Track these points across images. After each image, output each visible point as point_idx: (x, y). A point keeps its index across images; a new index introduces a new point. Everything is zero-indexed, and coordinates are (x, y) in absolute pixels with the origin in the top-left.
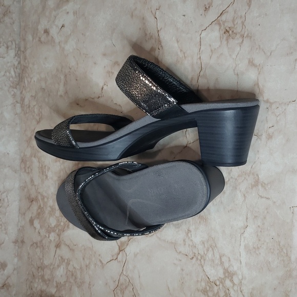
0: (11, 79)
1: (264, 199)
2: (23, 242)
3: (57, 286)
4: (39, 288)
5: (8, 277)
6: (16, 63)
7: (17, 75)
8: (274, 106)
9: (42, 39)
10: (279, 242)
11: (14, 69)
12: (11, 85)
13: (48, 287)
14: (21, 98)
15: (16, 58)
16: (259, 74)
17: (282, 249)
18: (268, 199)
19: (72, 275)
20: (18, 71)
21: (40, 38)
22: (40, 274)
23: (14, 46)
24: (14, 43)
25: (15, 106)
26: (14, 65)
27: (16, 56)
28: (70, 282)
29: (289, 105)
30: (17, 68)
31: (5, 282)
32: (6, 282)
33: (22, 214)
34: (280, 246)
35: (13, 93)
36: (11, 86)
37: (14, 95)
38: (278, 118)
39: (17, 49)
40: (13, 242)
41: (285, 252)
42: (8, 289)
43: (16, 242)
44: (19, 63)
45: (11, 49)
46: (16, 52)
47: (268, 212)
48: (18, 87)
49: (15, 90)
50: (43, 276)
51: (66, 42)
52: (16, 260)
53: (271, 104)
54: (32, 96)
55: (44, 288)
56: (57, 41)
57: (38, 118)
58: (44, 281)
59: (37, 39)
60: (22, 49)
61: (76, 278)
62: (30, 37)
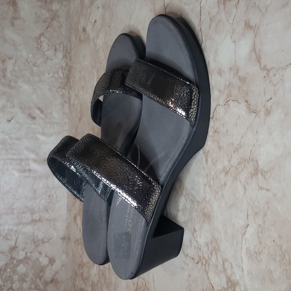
0: (59, 80)
1: (264, 191)
2: (69, 238)
3: (92, 286)
4: (79, 286)
5: (57, 273)
6: (64, 65)
7: (65, 76)
8: (271, 74)
9: (82, 38)
10: (281, 246)
11: (62, 70)
12: (60, 85)
13: (86, 285)
14: (69, 97)
15: (64, 59)
16: (255, 36)
17: (284, 255)
18: (268, 190)
19: (103, 274)
20: (66, 72)
21: (80, 37)
22: (80, 272)
23: (62, 49)
24: (62, 45)
25: (63, 106)
26: (62, 67)
27: (64, 57)
28: (101, 282)
29: (287, 70)
30: (65, 70)
31: (53, 277)
32: (55, 278)
33: (69, 211)
34: (281, 250)
35: (61, 93)
36: (59, 87)
37: (63, 96)
38: (276, 88)
39: (65, 51)
40: (62, 239)
41: (288, 259)
42: (56, 285)
43: (64, 239)
44: (67, 64)
45: (59, 52)
46: (64, 54)
47: (268, 207)
48: (66, 87)
49: (64, 91)
50: (82, 274)
51: (98, 37)
52: (64, 256)
53: (268, 71)
54: (76, 95)
55: (83, 286)
56: (91, 37)
57: (79, 115)
58: (83, 279)
59: (78, 39)
60: (69, 50)
61: (105, 278)
62: (73, 38)
